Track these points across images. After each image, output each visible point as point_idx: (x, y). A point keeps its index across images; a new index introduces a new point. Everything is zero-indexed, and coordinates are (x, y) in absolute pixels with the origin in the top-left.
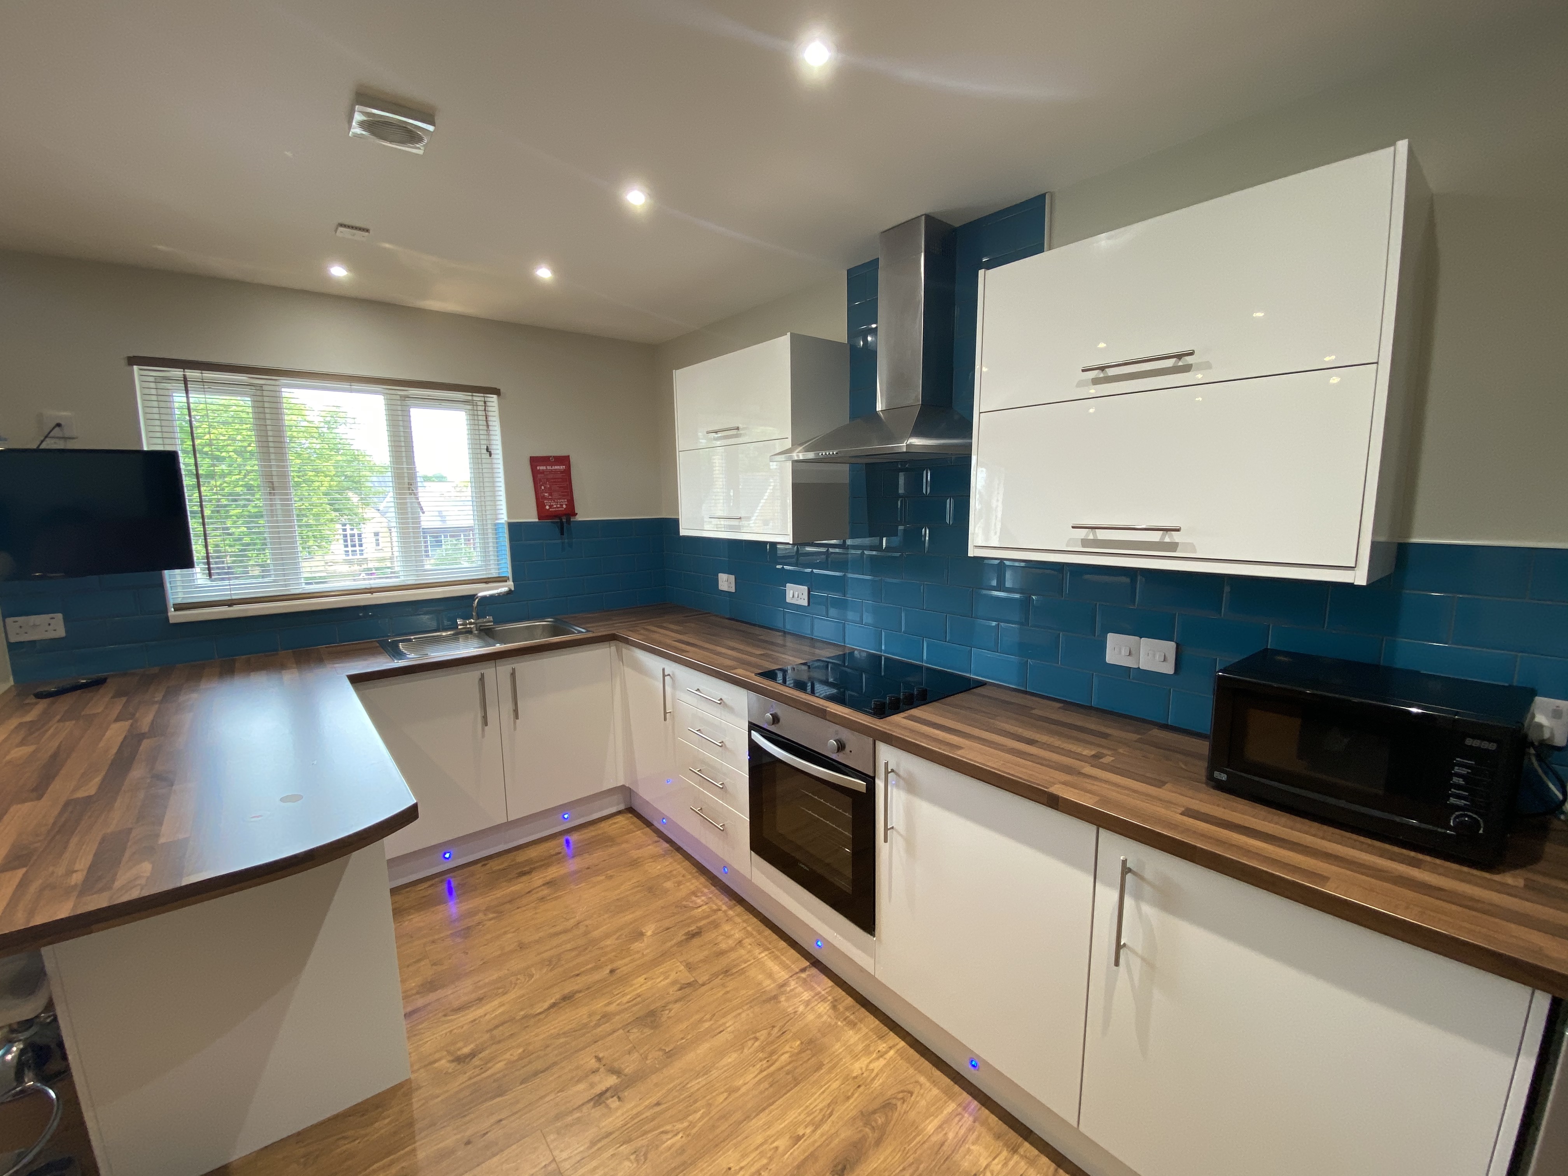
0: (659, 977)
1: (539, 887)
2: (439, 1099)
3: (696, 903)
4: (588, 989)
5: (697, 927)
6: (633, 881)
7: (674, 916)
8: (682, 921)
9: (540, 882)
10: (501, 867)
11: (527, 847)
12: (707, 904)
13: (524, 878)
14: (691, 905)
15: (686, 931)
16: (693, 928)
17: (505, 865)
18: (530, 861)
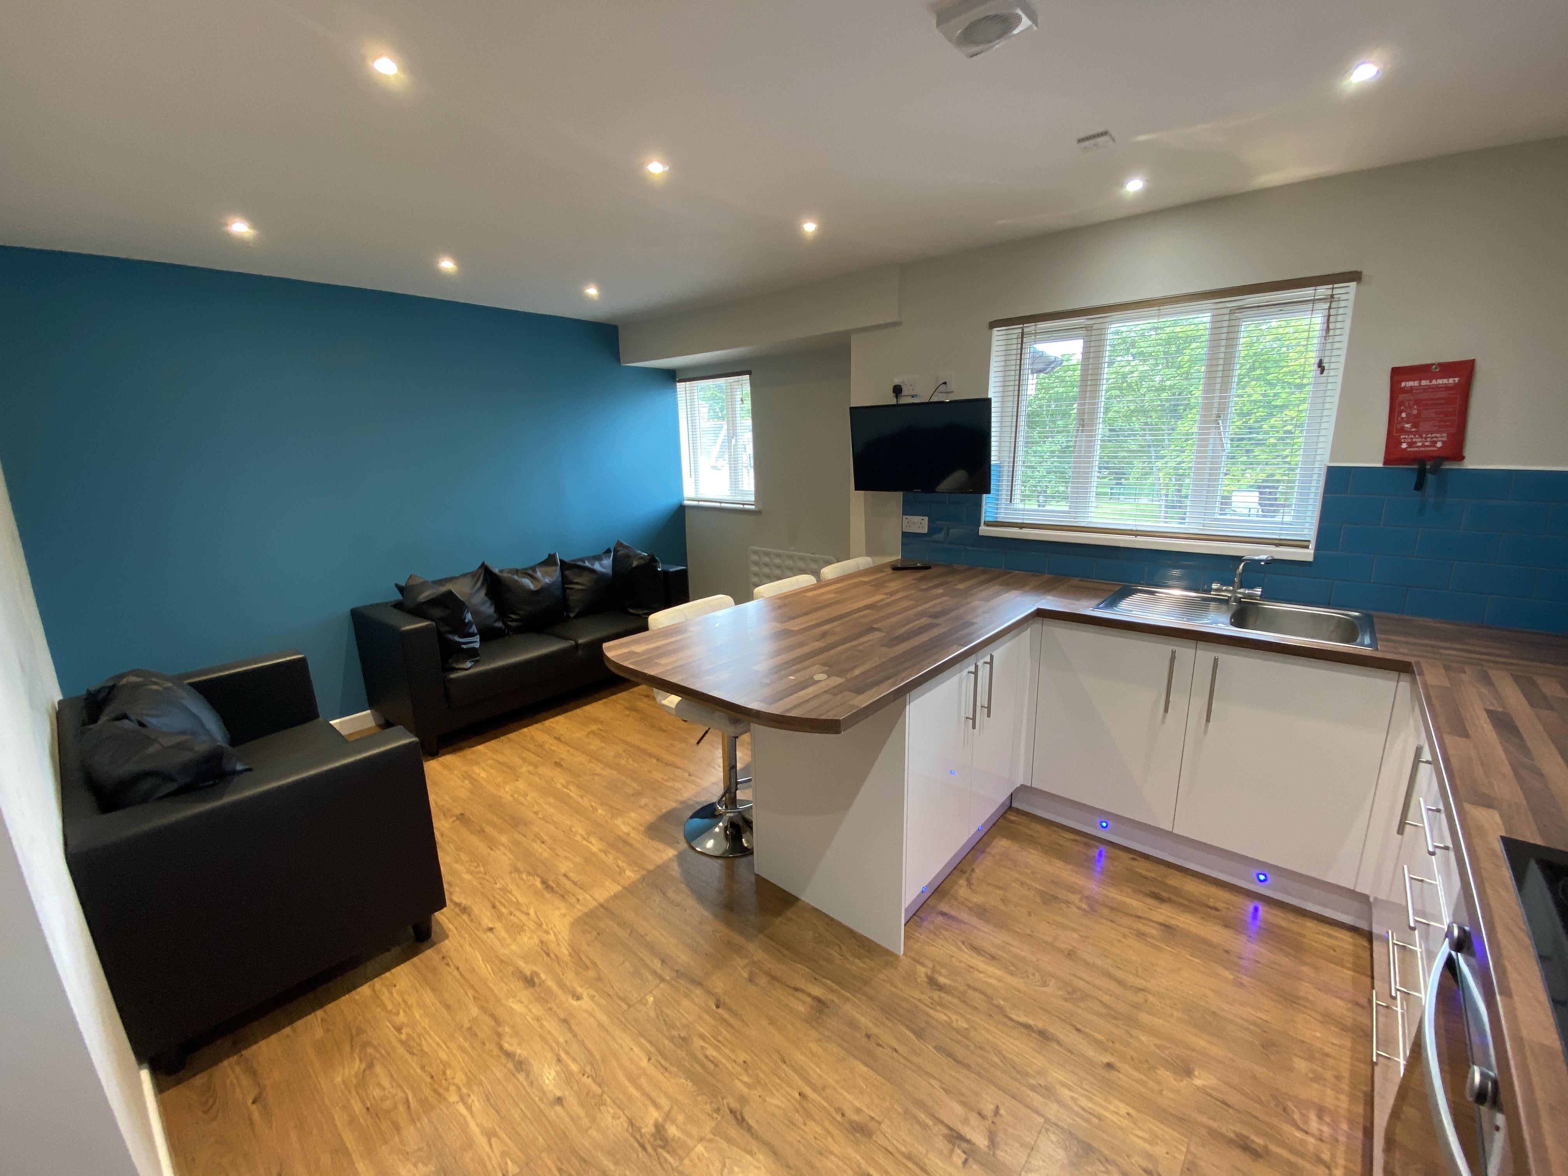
0: (1143, 1130)
1: (1154, 922)
2: (894, 989)
3: (1306, 1122)
4: (1070, 1051)
5: (1266, 1147)
6: (1260, 1015)
7: (1256, 1102)
8: (1256, 1118)
9: (1160, 918)
10: (1144, 873)
11: (1193, 876)
12: (1321, 1140)
13: (1150, 901)
14: (1296, 1116)
15: (1245, 1133)
16: (1258, 1141)
17: (1152, 875)
18: (1177, 891)
